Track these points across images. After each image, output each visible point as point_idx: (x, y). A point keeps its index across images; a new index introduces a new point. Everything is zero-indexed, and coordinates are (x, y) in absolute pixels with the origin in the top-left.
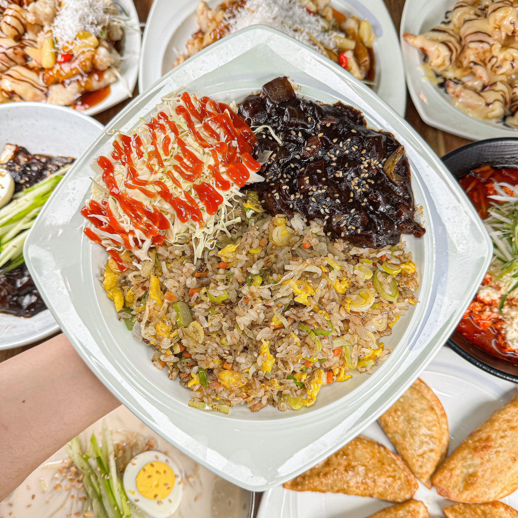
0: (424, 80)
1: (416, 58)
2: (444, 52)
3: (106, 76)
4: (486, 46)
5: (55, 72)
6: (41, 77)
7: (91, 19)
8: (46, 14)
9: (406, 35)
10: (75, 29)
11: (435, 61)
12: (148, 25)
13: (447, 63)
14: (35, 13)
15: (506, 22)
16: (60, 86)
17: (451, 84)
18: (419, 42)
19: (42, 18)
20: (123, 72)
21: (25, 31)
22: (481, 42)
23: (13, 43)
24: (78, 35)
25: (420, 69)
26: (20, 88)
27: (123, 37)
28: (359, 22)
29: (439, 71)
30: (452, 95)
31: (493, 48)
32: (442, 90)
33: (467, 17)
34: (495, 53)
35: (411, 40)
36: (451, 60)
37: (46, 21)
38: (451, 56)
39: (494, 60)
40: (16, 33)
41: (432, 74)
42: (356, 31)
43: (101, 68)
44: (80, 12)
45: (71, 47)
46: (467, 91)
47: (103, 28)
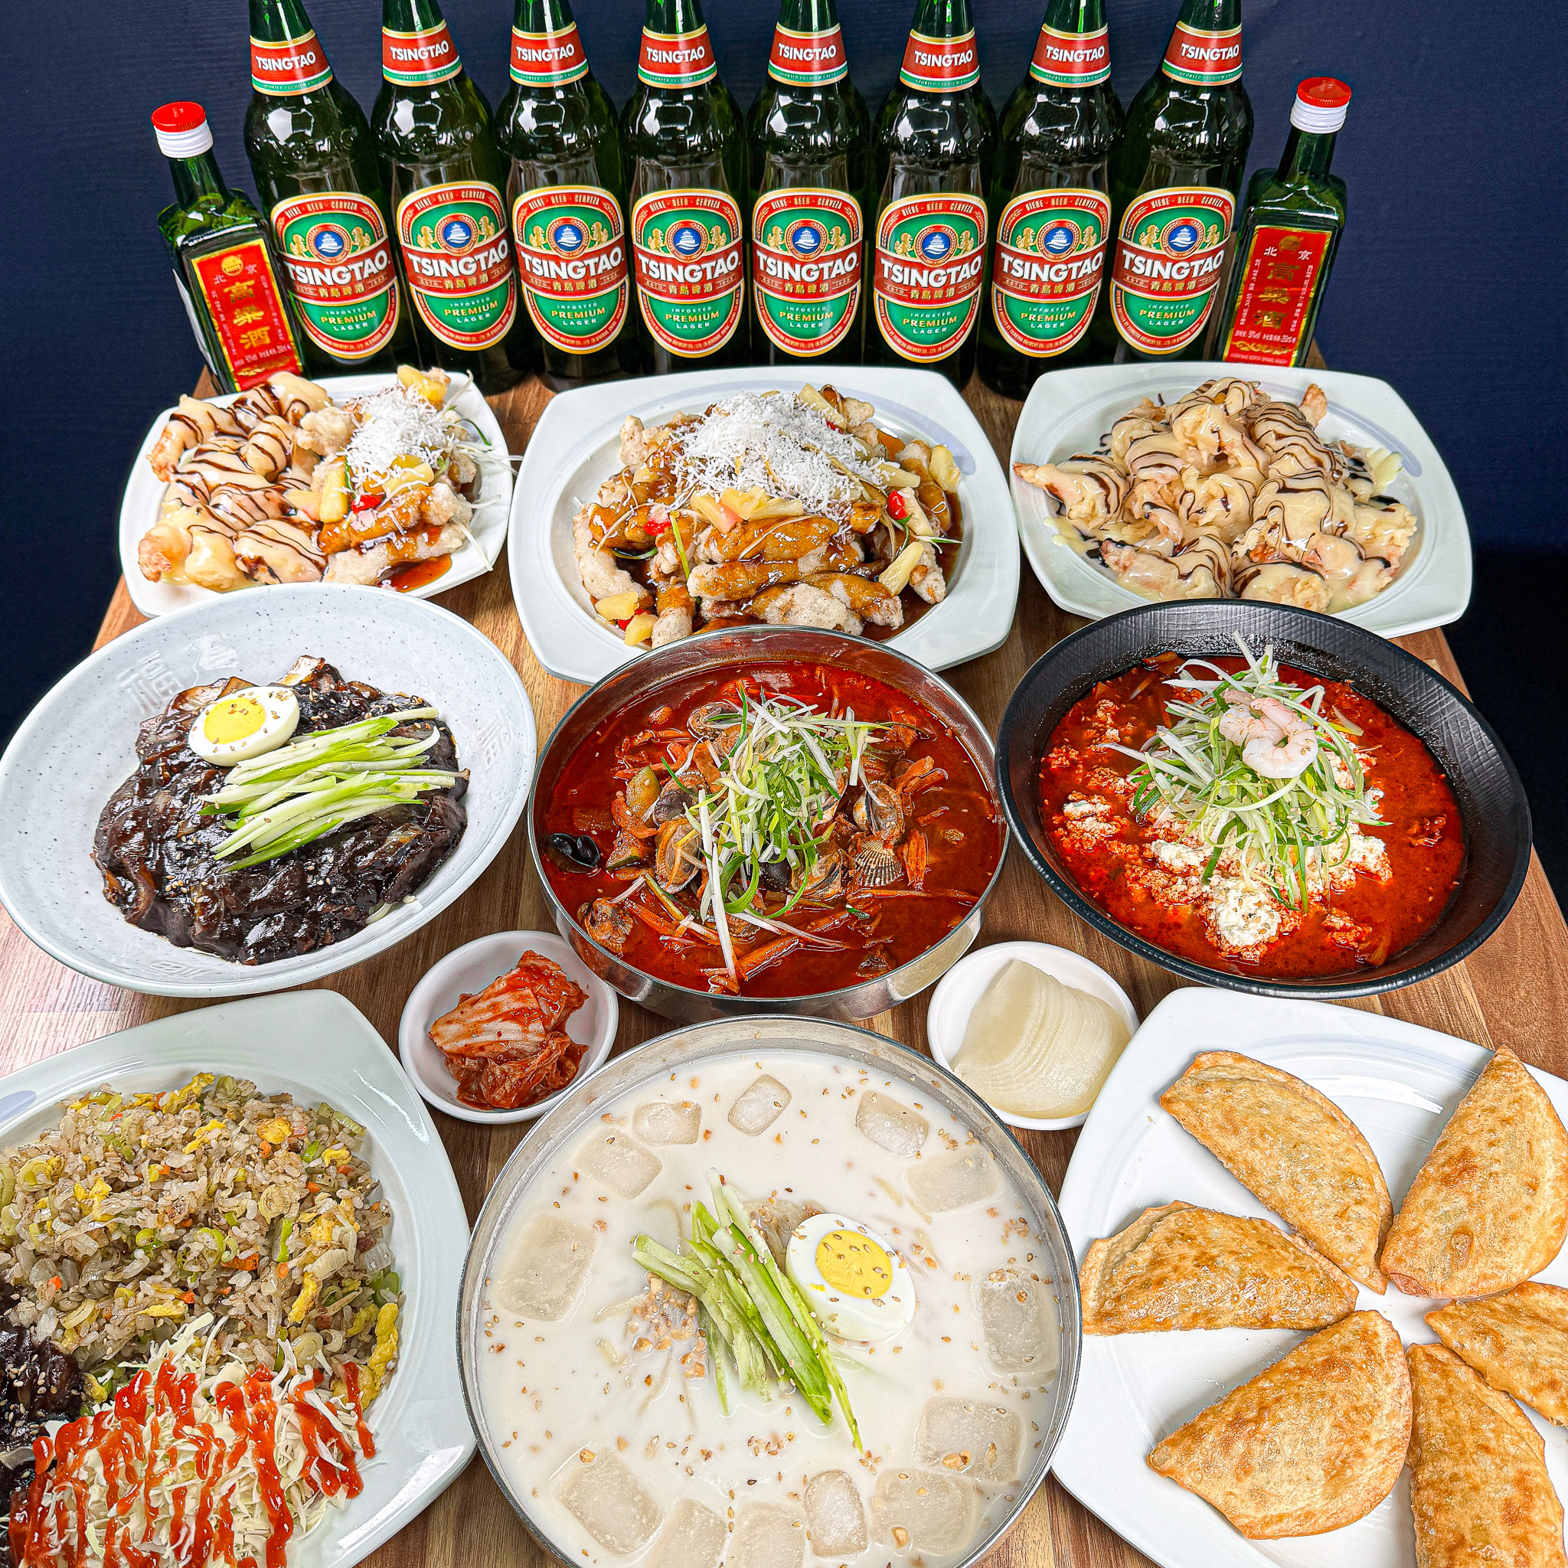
0: (1059, 542)
1: (1041, 505)
2: (1093, 489)
3: (444, 536)
4: (1170, 473)
5: (345, 526)
6: (314, 538)
7: (421, 438)
8: (334, 434)
9: (1018, 466)
10: (392, 450)
11: (1077, 510)
12: (526, 460)
13: (1101, 510)
14: (312, 431)
15: (1203, 432)
16: (352, 553)
17: (1111, 547)
18: (1043, 477)
19: (323, 441)
20: (477, 533)
21: (289, 464)
22: (1161, 466)
23: (266, 484)
24: (397, 461)
25: (1050, 524)
26: (273, 555)
27: (478, 477)
28: (929, 450)
29: (1088, 530)
30: (1115, 568)
31: (1184, 477)
32: (1097, 562)
33: (1135, 434)
34: (1188, 486)
35: (1027, 474)
36: (1107, 505)
37: (331, 445)
38: (1107, 496)
39: (1189, 498)
40: (271, 467)
41: (1075, 535)
42: (925, 464)
43: (436, 521)
44: (403, 426)
45: (381, 482)
46: (1142, 557)
47: (444, 454)
